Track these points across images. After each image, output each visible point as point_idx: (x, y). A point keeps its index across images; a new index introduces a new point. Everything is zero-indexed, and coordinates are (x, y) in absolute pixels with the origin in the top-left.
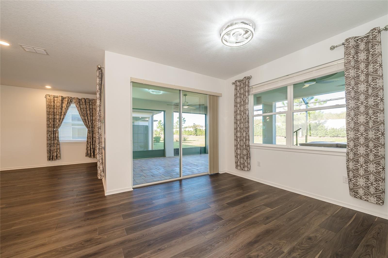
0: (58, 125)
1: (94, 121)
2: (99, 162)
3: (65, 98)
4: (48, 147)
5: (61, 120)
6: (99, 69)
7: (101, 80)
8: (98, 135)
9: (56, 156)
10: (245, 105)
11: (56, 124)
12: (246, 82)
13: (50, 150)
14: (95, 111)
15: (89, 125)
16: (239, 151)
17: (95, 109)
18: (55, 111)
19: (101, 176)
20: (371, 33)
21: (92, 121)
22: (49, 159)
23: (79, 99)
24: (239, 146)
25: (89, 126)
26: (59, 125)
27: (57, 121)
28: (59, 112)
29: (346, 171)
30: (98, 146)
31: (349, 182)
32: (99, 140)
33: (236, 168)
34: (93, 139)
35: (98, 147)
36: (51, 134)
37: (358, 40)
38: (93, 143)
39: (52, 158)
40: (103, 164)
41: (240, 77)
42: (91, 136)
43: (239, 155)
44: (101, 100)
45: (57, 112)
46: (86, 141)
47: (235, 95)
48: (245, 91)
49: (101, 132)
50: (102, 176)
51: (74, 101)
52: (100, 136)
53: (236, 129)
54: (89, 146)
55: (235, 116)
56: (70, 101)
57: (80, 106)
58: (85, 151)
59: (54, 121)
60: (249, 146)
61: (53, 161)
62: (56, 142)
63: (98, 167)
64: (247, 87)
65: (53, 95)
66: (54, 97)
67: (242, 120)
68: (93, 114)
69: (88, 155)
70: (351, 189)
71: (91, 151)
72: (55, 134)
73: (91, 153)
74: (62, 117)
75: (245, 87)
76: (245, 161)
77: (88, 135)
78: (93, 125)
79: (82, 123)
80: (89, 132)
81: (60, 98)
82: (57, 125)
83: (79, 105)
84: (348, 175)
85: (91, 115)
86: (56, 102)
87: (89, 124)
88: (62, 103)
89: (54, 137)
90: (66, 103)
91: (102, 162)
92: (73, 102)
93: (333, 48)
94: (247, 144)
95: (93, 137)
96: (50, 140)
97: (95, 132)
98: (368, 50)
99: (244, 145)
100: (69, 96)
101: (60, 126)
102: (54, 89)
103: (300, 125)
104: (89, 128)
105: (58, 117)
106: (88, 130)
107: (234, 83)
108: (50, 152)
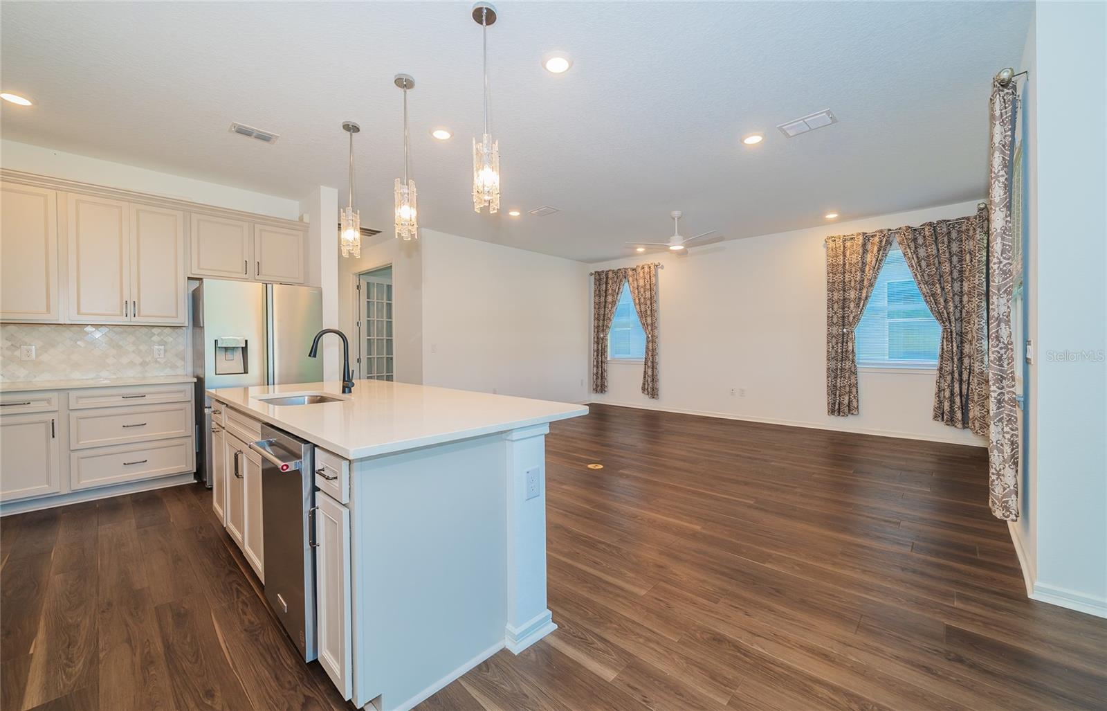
0: (854, 318)
1: (965, 299)
2: (1001, 451)
3: (872, 236)
4: (830, 379)
5: (861, 302)
6: (1004, 84)
7: (1010, 129)
8: (996, 349)
9: (849, 406)
11: (848, 316)
13: (834, 386)
14: (972, 261)
15: (948, 314)
17: (971, 254)
18: (847, 280)
19: (1007, 508)
21: (957, 299)
22: (832, 412)
23: (915, 230)
25: (949, 317)
26: (857, 318)
27: (852, 305)
28: (855, 281)
30: (994, 391)
32: (1002, 366)
34: (961, 360)
35: (994, 395)
36: (837, 343)
38: (961, 374)
39: (839, 409)
40: (1016, 464)
42: (955, 349)
44: (1009, 207)
45: (850, 281)
46: (934, 366)
49: (1010, 336)
50: (1014, 512)
51: (897, 239)
52: (1002, 351)
54: (944, 385)
56: (886, 240)
57: (916, 252)
58: (931, 402)
59: (843, 308)
61: (840, 419)
62: (847, 366)
63: (992, 470)
65: (842, 234)
66: (844, 242)
68: (961, 272)
69: (943, 414)
71: (952, 402)
72: (847, 343)
73: (952, 411)
74: (864, 295)
77: (945, 347)
78: (961, 312)
79: (921, 305)
80: (947, 337)
81: (860, 240)
82: (851, 318)
83: (913, 249)
85: (956, 275)
86: (848, 253)
87: (946, 308)
88: (865, 251)
89: (842, 352)
90: (876, 249)
91: (1013, 456)
92: (895, 244)
95: (962, 353)
96: (835, 358)
97: (969, 337)
100: (883, 228)
101: (858, 320)
102: (845, 217)
104: (947, 323)
105: (852, 294)
106: (945, 330)
108: (833, 390)
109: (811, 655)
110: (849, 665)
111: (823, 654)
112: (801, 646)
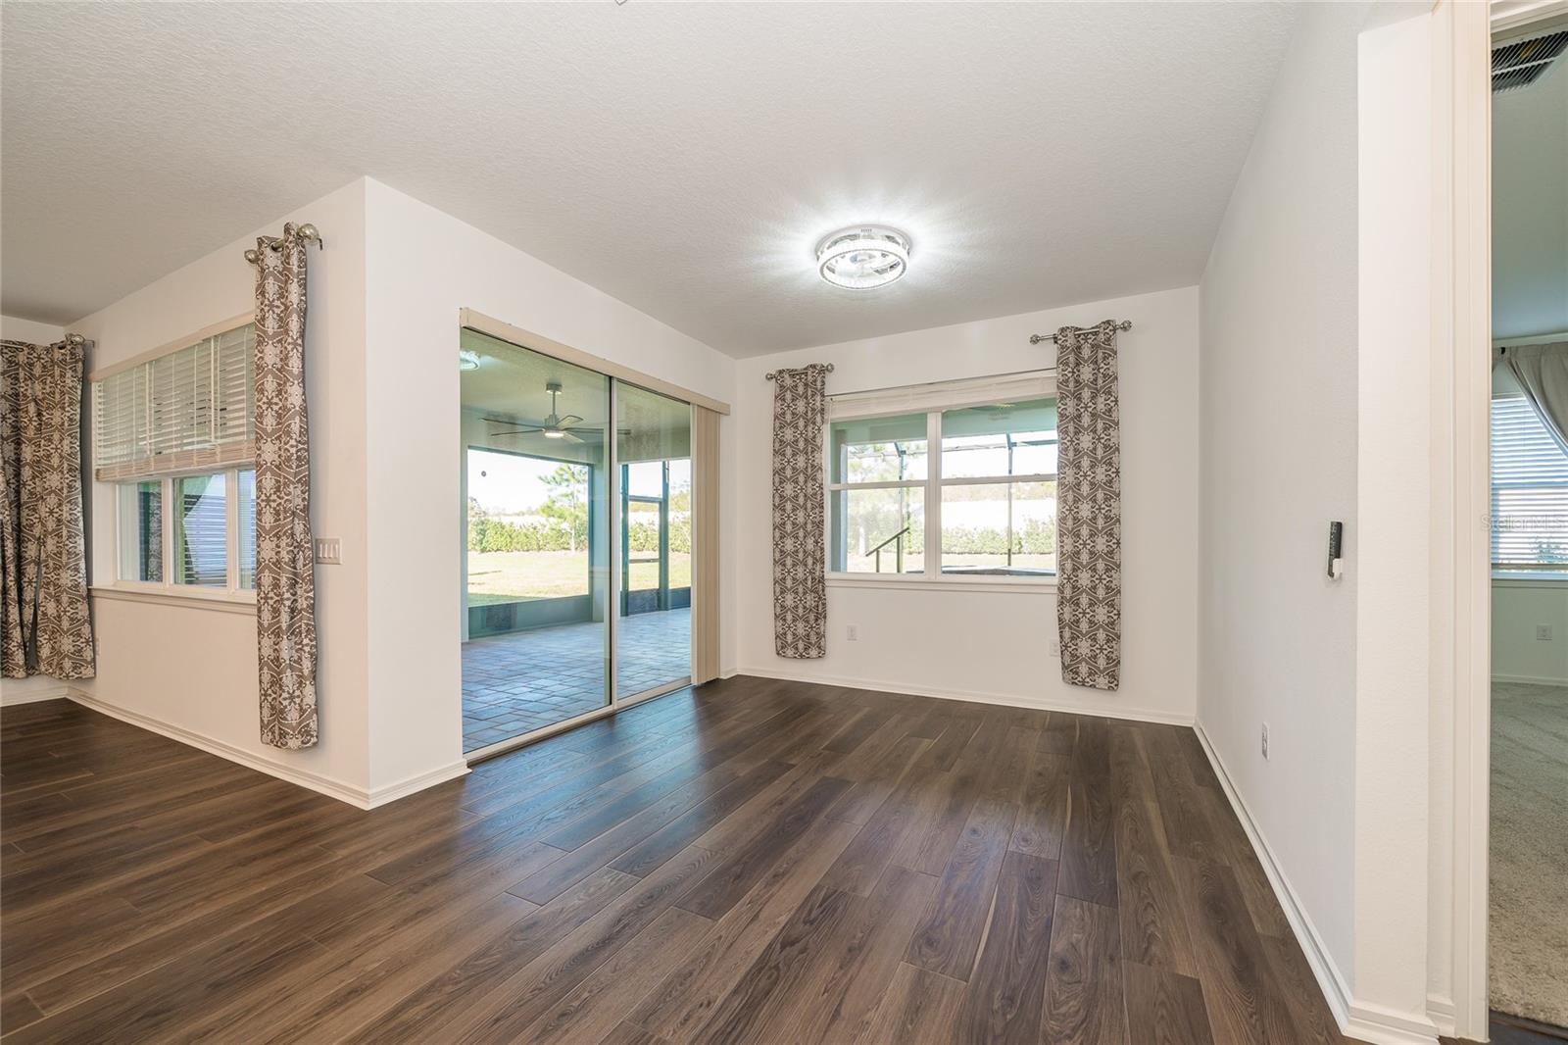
10: (812, 452)
12: (815, 381)
16: (789, 599)
20: (1101, 330)
24: (789, 583)
29: (1058, 627)
31: (1062, 652)
33: (778, 654)
37: (1079, 335)
41: (797, 359)
43: (792, 612)
47: (776, 418)
48: (813, 410)
50: (314, 733)
53: (779, 527)
55: (777, 485)
60: (822, 580)
64: (818, 398)
67: (801, 500)
70: (1065, 667)
75: (813, 396)
76: (812, 627)
84: (1061, 637)
91: (313, 671)
93: (1035, 340)
94: (817, 574)
98: (1096, 362)
99: (810, 578)
103: (860, 517)
107: (770, 377)
109: (342, 1008)
110: (383, 973)
111: (350, 993)
112: (317, 1014)
